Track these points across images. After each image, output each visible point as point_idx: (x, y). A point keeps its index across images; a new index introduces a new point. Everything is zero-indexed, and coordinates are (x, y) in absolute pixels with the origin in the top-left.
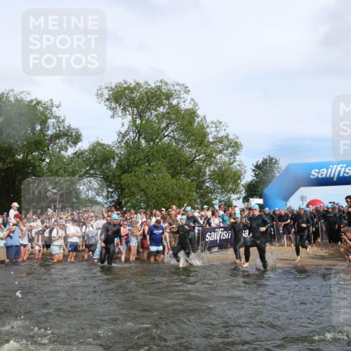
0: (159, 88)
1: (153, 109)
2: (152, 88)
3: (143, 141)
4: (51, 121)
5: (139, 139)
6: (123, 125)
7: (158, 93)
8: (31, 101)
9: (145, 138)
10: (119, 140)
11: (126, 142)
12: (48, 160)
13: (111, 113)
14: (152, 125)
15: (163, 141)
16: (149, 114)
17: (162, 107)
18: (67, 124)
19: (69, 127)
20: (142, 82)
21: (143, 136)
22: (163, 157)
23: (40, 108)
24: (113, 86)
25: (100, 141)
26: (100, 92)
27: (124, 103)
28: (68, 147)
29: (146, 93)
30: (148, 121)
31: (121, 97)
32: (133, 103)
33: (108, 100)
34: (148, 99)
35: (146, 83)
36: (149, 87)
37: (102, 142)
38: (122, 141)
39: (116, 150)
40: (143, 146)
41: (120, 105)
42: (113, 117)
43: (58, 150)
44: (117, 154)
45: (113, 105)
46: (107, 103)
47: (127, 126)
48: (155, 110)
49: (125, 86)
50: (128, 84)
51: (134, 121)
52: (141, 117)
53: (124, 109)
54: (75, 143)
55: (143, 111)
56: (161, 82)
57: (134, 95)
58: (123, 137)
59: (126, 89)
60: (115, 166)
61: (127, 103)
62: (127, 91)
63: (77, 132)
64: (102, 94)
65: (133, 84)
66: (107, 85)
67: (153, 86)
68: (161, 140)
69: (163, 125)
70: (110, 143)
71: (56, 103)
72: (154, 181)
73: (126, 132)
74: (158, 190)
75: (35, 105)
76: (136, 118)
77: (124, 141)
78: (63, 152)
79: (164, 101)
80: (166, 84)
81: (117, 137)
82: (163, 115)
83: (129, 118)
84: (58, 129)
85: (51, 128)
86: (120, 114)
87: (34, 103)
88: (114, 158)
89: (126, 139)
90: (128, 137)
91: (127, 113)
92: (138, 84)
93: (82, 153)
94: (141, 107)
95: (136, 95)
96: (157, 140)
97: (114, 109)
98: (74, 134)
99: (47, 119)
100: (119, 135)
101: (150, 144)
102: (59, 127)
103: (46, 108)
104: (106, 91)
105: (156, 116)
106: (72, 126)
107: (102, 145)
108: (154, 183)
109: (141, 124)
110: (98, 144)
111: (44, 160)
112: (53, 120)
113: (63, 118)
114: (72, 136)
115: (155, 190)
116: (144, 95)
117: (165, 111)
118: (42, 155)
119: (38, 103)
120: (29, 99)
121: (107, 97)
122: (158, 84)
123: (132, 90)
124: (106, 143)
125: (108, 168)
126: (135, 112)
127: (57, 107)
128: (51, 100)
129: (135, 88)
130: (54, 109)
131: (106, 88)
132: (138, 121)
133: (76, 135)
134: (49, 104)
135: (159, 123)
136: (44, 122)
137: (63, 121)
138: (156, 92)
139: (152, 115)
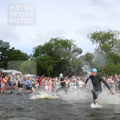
0: (109, 33)
1: (107, 41)
2: (106, 33)
3: (104, 52)
4: (72, 46)
5: (102, 51)
6: (97, 47)
7: (108, 35)
8: (65, 40)
9: (104, 51)
10: (95, 52)
11: (98, 52)
12: (71, 59)
13: (92, 43)
14: (107, 46)
15: (111, 52)
16: (106, 42)
17: (110, 39)
18: (77, 47)
19: (78, 48)
20: (102, 31)
21: (104, 50)
22: (111, 57)
23: (68, 42)
24: (93, 33)
25: (89, 52)
26: (88, 36)
27: (97, 39)
28: (78, 55)
29: (104, 35)
30: (105, 45)
31: (95, 37)
32: (100, 39)
33: (91, 38)
34: (105, 37)
35: (104, 31)
36: (105, 33)
37: (90, 53)
38: (96, 52)
39: (94, 55)
40: (104, 53)
41: (95, 40)
42: (93, 44)
43: (75, 56)
44: (95, 57)
45: (93, 40)
46: (91, 39)
47: (98, 47)
48: (108, 41)
49: (97, 33)
50: (98, 32)
51: (100, 45)
52: (103, 43)
53: (97, 41)
54: (80, 53)
55: (103, 41)
56: (109, 30)
57: (100, 36)
58: (97, 51)
59: (97, 34)
60: (94, 61)
61: (98, 39)
62: (97, 35)
63: (81, 50)
64: (89, 36)
65: (100, 32)
66: (90, 33)
67: (107, 32)
68: (110, 51)
69: (111, 46)
70: (92, 53)
71: (73, 40)
72: (108, 66)
73: (98, 49)
74: (110, 69)
75: (67, 41)
76: (101, 44)
77: (97, 52)
78: (76, 57)
79: (111, 37)
80: (111, 31)
81: (95, 51)
82: (111, 42)
83: (99, 44)
84: (74, 49)
85: (72, 48)
86: (95, 43)
87: (66, 40)
88: (94, 58)
89: (98, 51)
90: (99, 51)
91: (98, 42)
92: (101, 32)
93: (83, 57)
94: (103, 40)
95: (101, 36)
96: (109, 51)
97: (93, 41)
98: (80, 50)
99: (71, 45)
100: (95, 50)
101: (106, 53)
102: (75, 48)
103: (70, 42)
104: (90, 35)
105: (108, 43)
106: (79, 48)
107: (90, 54)
108: (108, 67)
109: (103, 46)
110: (88, 53)
111: (70, 59)
112: (73, 46)
113: (76, 45)
114: (79, 51)
115: (109, 69)
116: (104, 36)
117: (111, 41)
118: (69, 57)
119: (68, 40)
120: (64, 39)
121: (91, 37)
122: (108, 31)
123: (99, 34)
124: (91, 53)
125: (92, 62)
126: (101, 42)
127: (74, 41)
128: (72, 39)
129: (100, 33)
130: (73, 42)
131: (90, 34)
132: (102, 45)
133: (80, 51)
134: (71, 41)
135: (109, 45)
136: (70, 47)
137: (76, 46)
138: (108, 34)
139: (106, 43)
